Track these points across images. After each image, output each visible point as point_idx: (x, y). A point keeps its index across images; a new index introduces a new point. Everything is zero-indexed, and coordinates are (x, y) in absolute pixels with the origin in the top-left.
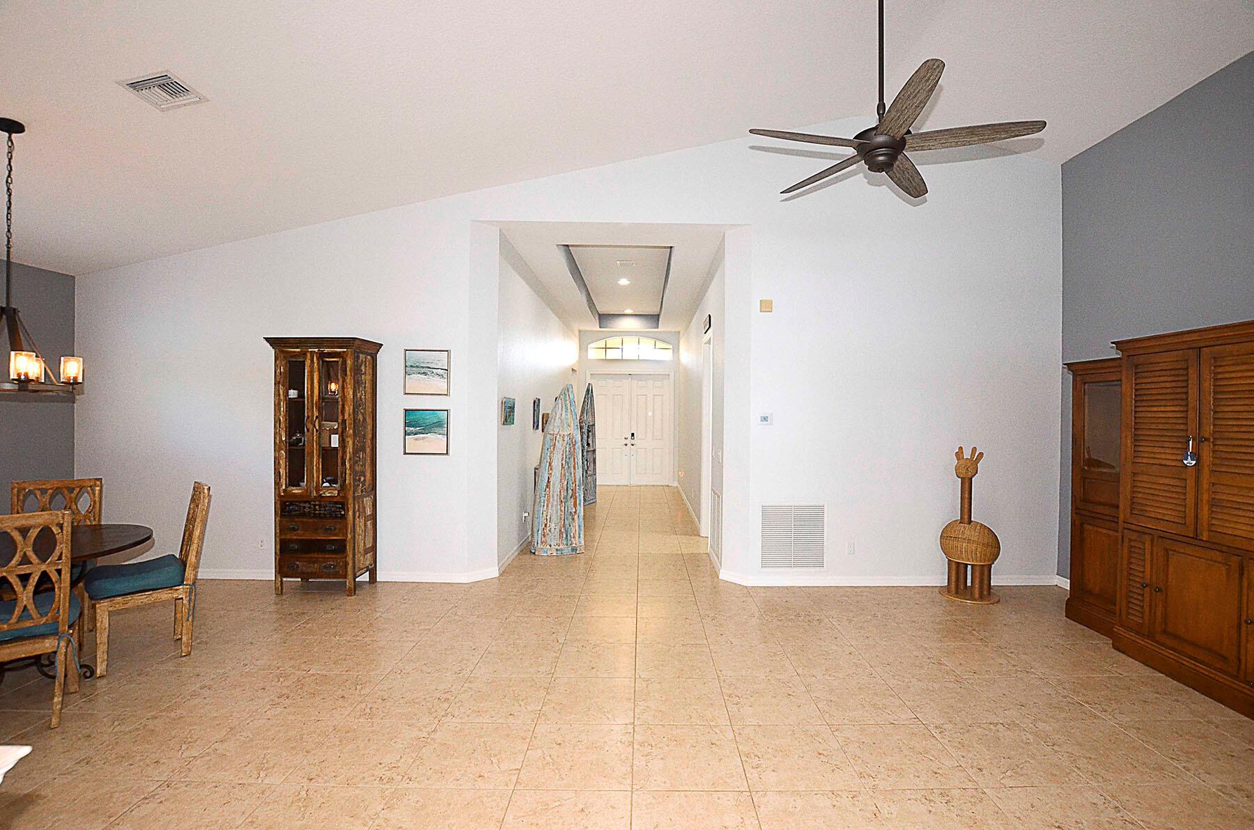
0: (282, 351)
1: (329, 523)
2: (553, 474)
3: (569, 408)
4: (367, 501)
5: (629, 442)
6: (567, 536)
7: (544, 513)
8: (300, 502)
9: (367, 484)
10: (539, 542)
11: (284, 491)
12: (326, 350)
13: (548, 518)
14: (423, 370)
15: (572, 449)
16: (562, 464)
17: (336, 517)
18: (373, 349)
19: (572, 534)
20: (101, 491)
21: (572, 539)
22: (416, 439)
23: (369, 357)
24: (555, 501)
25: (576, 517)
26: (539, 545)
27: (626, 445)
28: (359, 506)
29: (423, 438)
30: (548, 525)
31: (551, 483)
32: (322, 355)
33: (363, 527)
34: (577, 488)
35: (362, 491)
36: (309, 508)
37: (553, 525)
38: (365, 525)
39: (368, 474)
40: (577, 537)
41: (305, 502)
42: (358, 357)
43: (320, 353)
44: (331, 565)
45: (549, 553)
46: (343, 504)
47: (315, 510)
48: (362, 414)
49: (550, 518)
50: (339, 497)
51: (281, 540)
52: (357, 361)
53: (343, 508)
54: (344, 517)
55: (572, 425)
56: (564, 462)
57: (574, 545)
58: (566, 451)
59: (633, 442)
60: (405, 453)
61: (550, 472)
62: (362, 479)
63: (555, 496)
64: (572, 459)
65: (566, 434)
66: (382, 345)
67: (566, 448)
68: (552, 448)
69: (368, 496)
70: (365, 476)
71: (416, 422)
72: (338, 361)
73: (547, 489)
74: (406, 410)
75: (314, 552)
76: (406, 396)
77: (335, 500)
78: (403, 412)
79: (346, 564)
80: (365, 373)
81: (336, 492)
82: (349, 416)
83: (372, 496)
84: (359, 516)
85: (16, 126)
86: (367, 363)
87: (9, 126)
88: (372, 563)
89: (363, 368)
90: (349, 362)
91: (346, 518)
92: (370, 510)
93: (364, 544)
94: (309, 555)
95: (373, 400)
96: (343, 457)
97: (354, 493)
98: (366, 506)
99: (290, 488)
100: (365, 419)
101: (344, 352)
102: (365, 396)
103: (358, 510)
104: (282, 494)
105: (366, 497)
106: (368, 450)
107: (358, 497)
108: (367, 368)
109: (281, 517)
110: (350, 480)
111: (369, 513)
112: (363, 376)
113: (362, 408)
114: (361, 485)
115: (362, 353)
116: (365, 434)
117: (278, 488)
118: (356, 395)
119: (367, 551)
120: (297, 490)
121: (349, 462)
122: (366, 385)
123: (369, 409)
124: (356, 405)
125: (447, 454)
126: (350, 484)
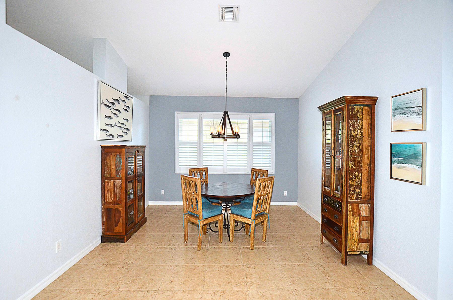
0: (324, 113)
1: (336, 214)
4: (363, 207)
8: (328, 197)
9: (363, 195)
11: (324, 188)
12: (337, 108)
17: (338, 211)
22: (399, 168)
23: (366, 108)
28: (353, 208)
29: (403, 167)
32: (335, 111)
33: (357, 224)
35: (357, 199)
36: (331, 201)
38: (360, 223)
39: (365, 189)
42: (353, 108)
44: (336, 239)
46: (341, 203)
47: (332, 203)
48: (358, 147)
51: (322, 215)
52: (352, 112)
53: (341, 206)
54: (341, 212)
60: (391, 178)
62: (357, 190)
69: (365, 203)
70: (360, 189)
72: (341, 113)
74: (392, 144)
76: (392, 133)
77: (339, 200)
78: (390, 145)
79: (341, 243)
80: (361, 119)
81: (339, 195)
82: (345, 148)
83: (369, 205)
84: (353, 215)
85: (228, 54)
86: (364, 112)
87: (227, 55)
88: (368, 250)
89: (359, 116)
90: (345, 113)
91: (342, 214)
92: (364, 213)
93: (359, 235)
94: (330, 228)
95: (371, 138)
96: (342, 174)
97: (347, 199)
98: (361, 210)
99: (326, 188)
100: (361, 150)
101: (343, 107)
102: (362, 134)
103: (352, 211)
104: (324, 190)
105: (362, 203)
106: (365, 172)
107: (352, 203)
108: (364, 116)
109: (323, 202)
110: (344, 190)
111: (364, 215)
112: (359, 121)
113: (358, 143)
114: (356, 195)
115: (357, 106)
116: (361, 161)
117: (322, 186)
118: (351, 134)
119: (361, 241)
120: (327, 189)
121: (344, 178)
122: (363, 127)
123: (366, 143)
124: (351, 141)
125: (421, 184)
126: (344, 192)
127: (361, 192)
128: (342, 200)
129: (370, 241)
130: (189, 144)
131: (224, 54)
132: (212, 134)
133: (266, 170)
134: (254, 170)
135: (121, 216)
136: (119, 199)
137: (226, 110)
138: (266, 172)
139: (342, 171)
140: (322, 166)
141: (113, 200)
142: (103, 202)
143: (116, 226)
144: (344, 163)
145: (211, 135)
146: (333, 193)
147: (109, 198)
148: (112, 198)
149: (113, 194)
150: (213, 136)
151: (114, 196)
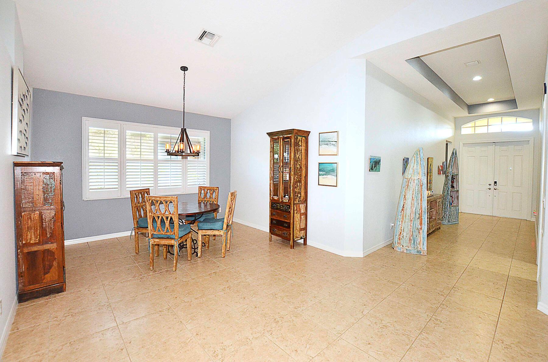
0: (272, 138)
1: (285, 214)
2: (406, 203)
3: (419, 162)
4: (302, 206)
5: (492, 187)
6: (414, 242)
7: (400, 225)
8: (277, 203)
9: (302, 198)
10: (396, 242)
11: (272, 197)
12: (285, 136)
13: (402, 229)
14: (326, 143)
15: (420, 189)
16: (413, 197)
17: (287, 212)
18: (306, 134)
19: (418, 242)
20: (218, 191)
21: (418, 245)
22: (323, 178)
23: (304, 138)
24: (407, 219)
25: (421, 231)
26: (396, 244)
27: (490, 189)
28: (297, 208)
29: (327, 177)
30: (402, 234)
31: (405, 208)
32: (284, 138)
33: (299, 218)
34: (423, 213)
35: (299, 201)
36: (279, 206)
37: (405, 234)
38: (300, 218)
39: (303, 194)
40: (421, 245)
41: (278, 204)
42: (297, 138)
43: (283, 138)
44: (285, 233)
45: (402, 250)
46: (289, 206)
47: (281, 207)
48: (299, 165)
49: (403, 230)
50: (288, 203)
51: (271, 218)
52: (297, 140)
53: (289, 208)
54: (290, 212)
55: (421, 173)
56: (414, 196)
57: (419, 249)
58: (416, 189)
59: (495, 187)
60: (319, 185)
61: (405, 201)
62: (299, 195)
63: (407, 216)
64: (420, 194)
65: (416, 178)
66: (310, 132)
67: (416, 187)
68: (406, 187)
69: (302, 204)
70: (301, 194)
71: (324, 169)
72: (288, 141)
73: (402, 212)
75: (280, 226)
76: (320, 156)
77: (287, 204)
78: (318, 164)
79: (290, 234)
80: (301, 146)
81: (287, 200)
82: (292, 165)
83: (305, 204)
84: (297, 213)
85: (186, 68)
86: (303, 141)
87: (184, 69)
88: (305, 235)
89: (300, 143)
90: (292, 141)
91: (290, 213)
92: (303, 211)
93: (300, 226)
94: (279, 227)
95: (306, 159)
96: (290, 185)
97: (294, 202)
98: (301, 208)
99: (274, 197)
100: (301, 167)
101: (291, 136)
102: (301, 156)
103: (297, 210)
104: (272, 199)
105: (301, 204)
106: (303, 182)
107: (296, 204)
108: (302, 143)
109: (271, 209)
110: (292, 196)
111: (303, 212)
112: (300, 147)
113: (299, 162)
114: (298, 198)
115: (299, 136)
116: (301, 174)
117: (270, 196)
118: (296, 156)
119: (301, 230)
120: (276, 198)
121: (292, 187)
122: (302, 151)
123: (304, 163)
124: (296, 160)
125: (336, 186)
126: (292, 197)
127: (301, 196)
128: (290, 203)
129: (305, 229)
130: (105, 161)
131: (181, 67)
132: (168, 151)
133: (217, 187)
134: (201, 188)
135: (56, 258)
136: (50, 236)
137: (184, 127)
138: (217, 189)
139: (290, 182)
140: (270, 180)
141: (39, 239)
142: (21, 245)
143: (45, 273)
144: (291, 176)
145: (166, 152)
146: (282, 200)
147: (31, 236)
148: (37, 236)
149: (39, 231)
150: (169, 153)
151: (41, 232)
